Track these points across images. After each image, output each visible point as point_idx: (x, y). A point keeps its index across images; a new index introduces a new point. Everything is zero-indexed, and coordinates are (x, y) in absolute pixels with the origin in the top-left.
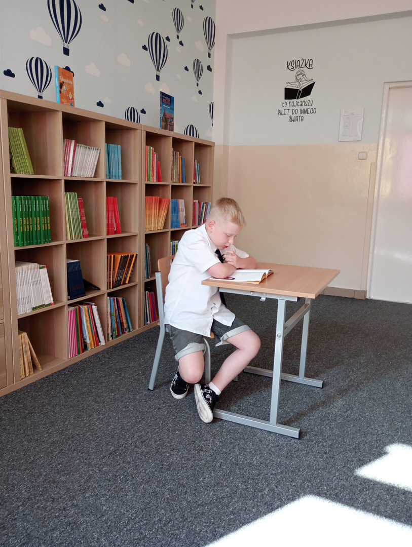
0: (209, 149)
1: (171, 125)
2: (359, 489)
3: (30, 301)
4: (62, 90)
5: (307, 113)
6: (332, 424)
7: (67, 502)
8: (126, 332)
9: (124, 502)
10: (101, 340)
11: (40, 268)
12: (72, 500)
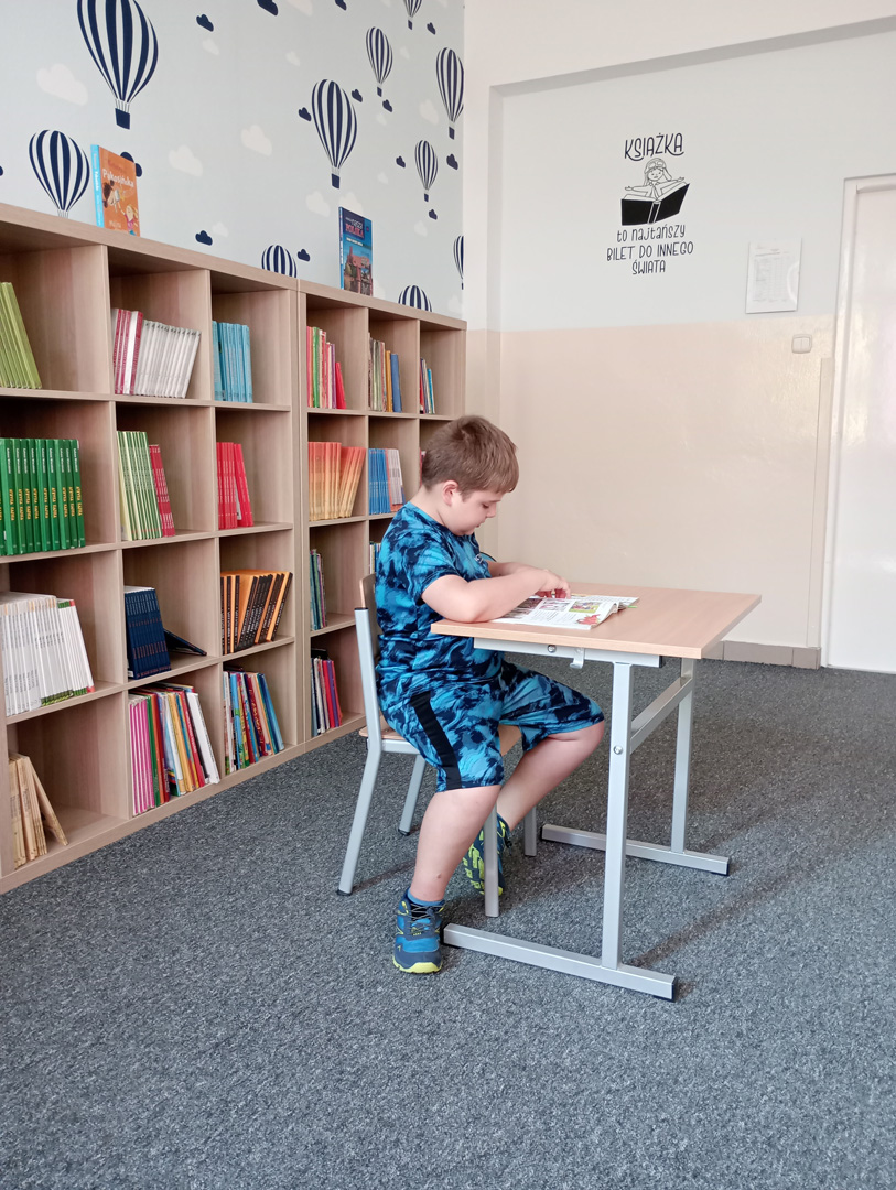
0: (453, 337)
1: (366, 283)
2: (825, 1125)
3: (35, 684)
4: (109, 200)
5: (673, 252)
6: (752, 961)
7: (101, 1172)
8: (270, 752)
9: (243, 1170)
10: (208, 772)
11: (61, 606)
12: (116, 1166)
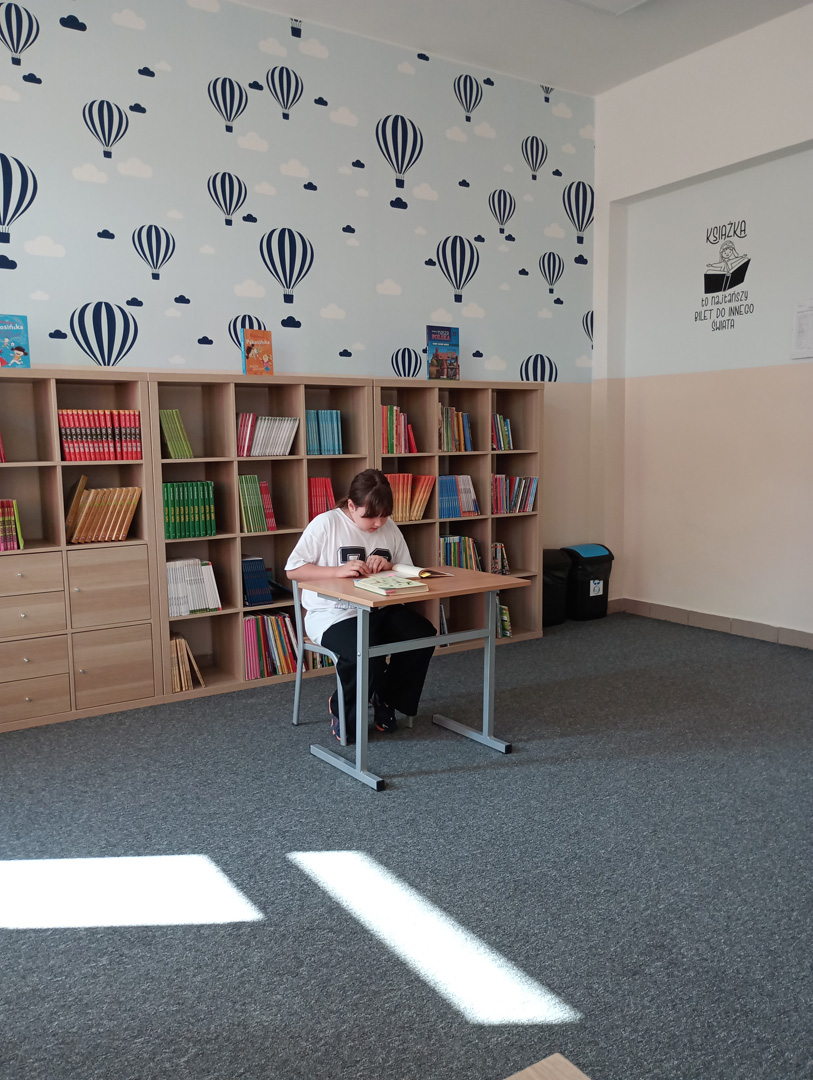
1: (452, 369)
3: (187, 603)
5: (739, 313)
11: (203, 565)
